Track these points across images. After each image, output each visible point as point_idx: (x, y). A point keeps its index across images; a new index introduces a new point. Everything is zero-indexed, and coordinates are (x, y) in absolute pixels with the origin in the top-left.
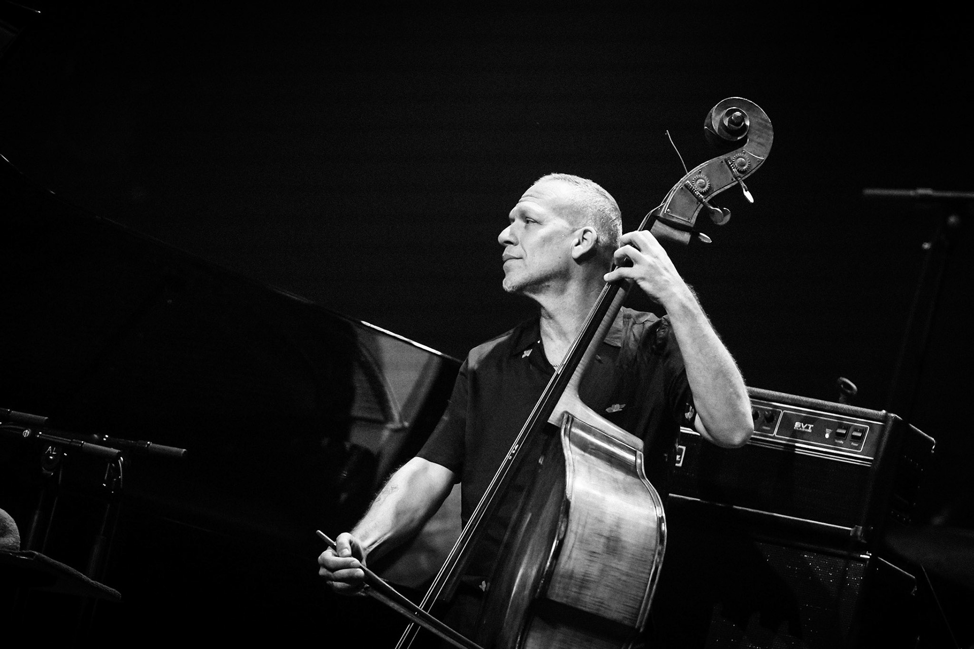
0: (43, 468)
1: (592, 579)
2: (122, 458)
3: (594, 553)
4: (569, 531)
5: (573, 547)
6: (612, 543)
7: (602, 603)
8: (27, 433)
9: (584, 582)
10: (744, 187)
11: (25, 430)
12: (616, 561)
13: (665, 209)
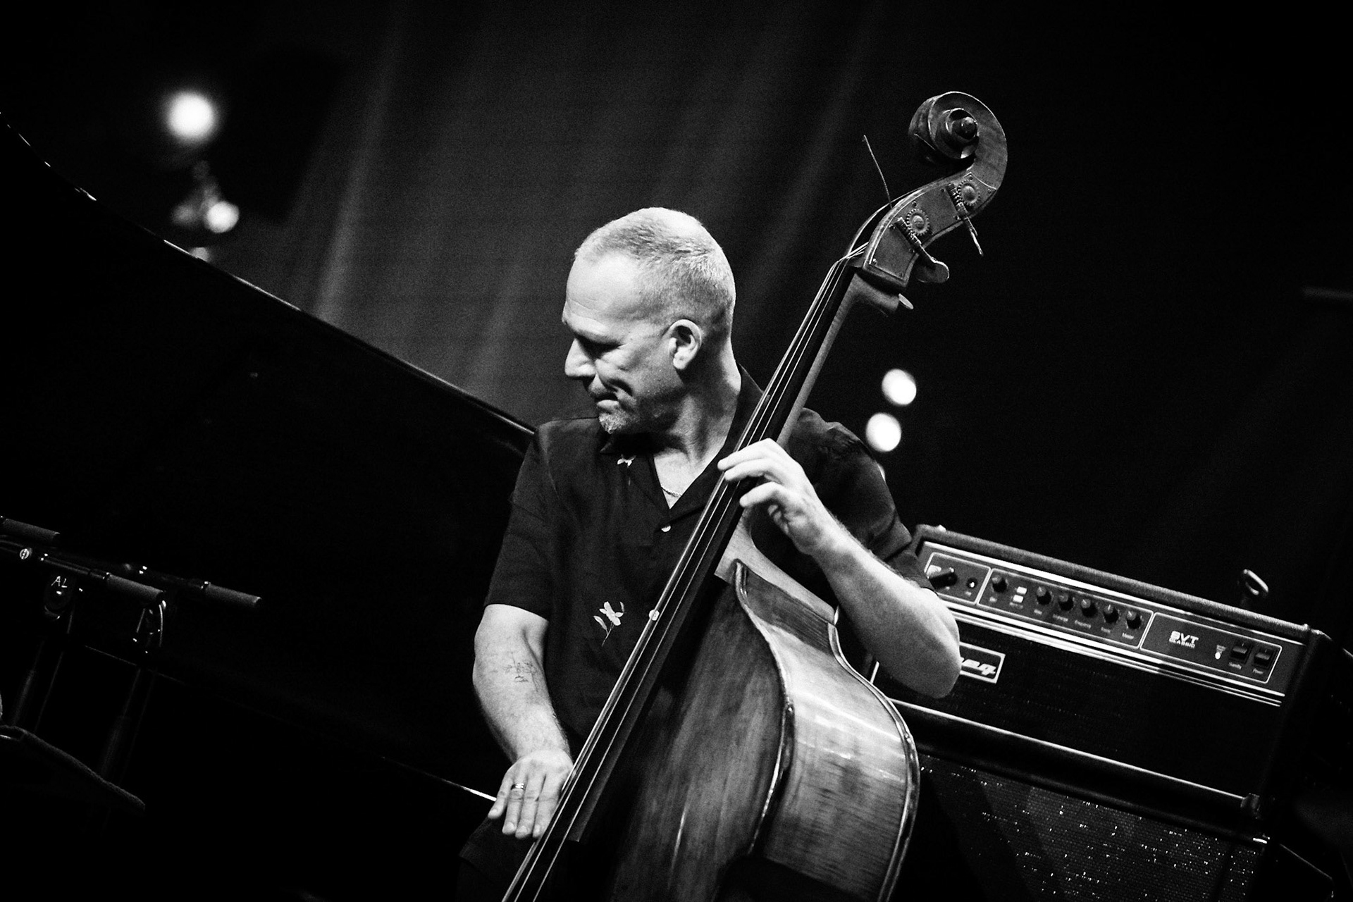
0: (46, 609)
1: (823, 831)
2: (164, 603)
3: (826, 791)
4: (795, 756)
5: (800, 782)
6: (850, 777)
7: (835, 867)
8: (26, 553)
9: (812, 835)
10: (973, 231)
11: (24, 548)
12: (855, 805)
13: (869, 259)
